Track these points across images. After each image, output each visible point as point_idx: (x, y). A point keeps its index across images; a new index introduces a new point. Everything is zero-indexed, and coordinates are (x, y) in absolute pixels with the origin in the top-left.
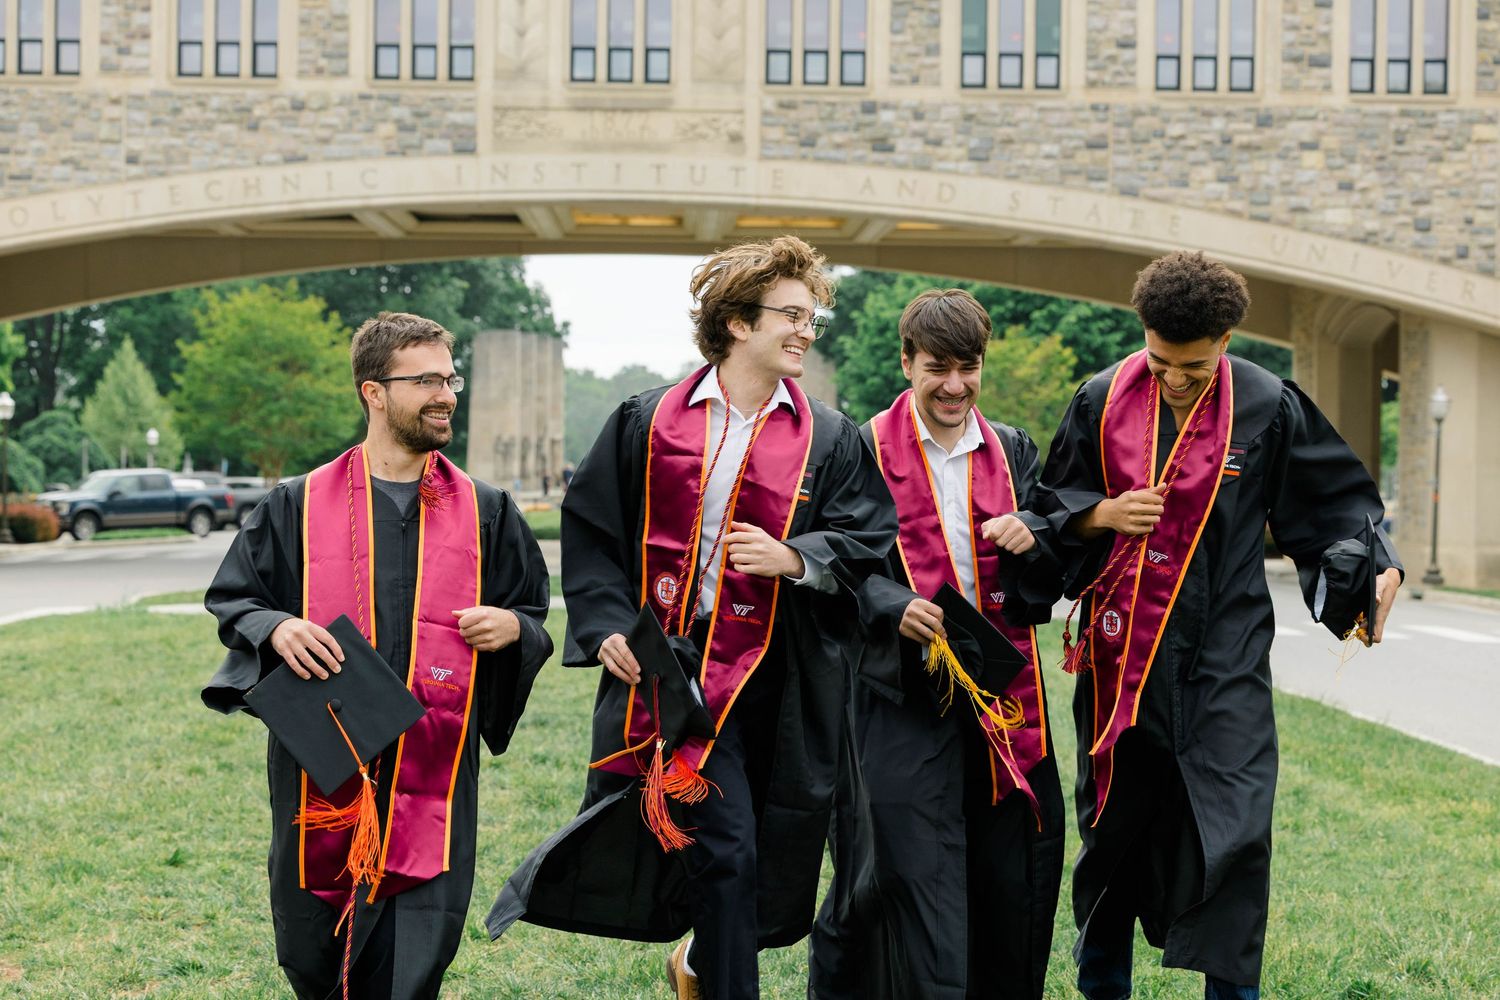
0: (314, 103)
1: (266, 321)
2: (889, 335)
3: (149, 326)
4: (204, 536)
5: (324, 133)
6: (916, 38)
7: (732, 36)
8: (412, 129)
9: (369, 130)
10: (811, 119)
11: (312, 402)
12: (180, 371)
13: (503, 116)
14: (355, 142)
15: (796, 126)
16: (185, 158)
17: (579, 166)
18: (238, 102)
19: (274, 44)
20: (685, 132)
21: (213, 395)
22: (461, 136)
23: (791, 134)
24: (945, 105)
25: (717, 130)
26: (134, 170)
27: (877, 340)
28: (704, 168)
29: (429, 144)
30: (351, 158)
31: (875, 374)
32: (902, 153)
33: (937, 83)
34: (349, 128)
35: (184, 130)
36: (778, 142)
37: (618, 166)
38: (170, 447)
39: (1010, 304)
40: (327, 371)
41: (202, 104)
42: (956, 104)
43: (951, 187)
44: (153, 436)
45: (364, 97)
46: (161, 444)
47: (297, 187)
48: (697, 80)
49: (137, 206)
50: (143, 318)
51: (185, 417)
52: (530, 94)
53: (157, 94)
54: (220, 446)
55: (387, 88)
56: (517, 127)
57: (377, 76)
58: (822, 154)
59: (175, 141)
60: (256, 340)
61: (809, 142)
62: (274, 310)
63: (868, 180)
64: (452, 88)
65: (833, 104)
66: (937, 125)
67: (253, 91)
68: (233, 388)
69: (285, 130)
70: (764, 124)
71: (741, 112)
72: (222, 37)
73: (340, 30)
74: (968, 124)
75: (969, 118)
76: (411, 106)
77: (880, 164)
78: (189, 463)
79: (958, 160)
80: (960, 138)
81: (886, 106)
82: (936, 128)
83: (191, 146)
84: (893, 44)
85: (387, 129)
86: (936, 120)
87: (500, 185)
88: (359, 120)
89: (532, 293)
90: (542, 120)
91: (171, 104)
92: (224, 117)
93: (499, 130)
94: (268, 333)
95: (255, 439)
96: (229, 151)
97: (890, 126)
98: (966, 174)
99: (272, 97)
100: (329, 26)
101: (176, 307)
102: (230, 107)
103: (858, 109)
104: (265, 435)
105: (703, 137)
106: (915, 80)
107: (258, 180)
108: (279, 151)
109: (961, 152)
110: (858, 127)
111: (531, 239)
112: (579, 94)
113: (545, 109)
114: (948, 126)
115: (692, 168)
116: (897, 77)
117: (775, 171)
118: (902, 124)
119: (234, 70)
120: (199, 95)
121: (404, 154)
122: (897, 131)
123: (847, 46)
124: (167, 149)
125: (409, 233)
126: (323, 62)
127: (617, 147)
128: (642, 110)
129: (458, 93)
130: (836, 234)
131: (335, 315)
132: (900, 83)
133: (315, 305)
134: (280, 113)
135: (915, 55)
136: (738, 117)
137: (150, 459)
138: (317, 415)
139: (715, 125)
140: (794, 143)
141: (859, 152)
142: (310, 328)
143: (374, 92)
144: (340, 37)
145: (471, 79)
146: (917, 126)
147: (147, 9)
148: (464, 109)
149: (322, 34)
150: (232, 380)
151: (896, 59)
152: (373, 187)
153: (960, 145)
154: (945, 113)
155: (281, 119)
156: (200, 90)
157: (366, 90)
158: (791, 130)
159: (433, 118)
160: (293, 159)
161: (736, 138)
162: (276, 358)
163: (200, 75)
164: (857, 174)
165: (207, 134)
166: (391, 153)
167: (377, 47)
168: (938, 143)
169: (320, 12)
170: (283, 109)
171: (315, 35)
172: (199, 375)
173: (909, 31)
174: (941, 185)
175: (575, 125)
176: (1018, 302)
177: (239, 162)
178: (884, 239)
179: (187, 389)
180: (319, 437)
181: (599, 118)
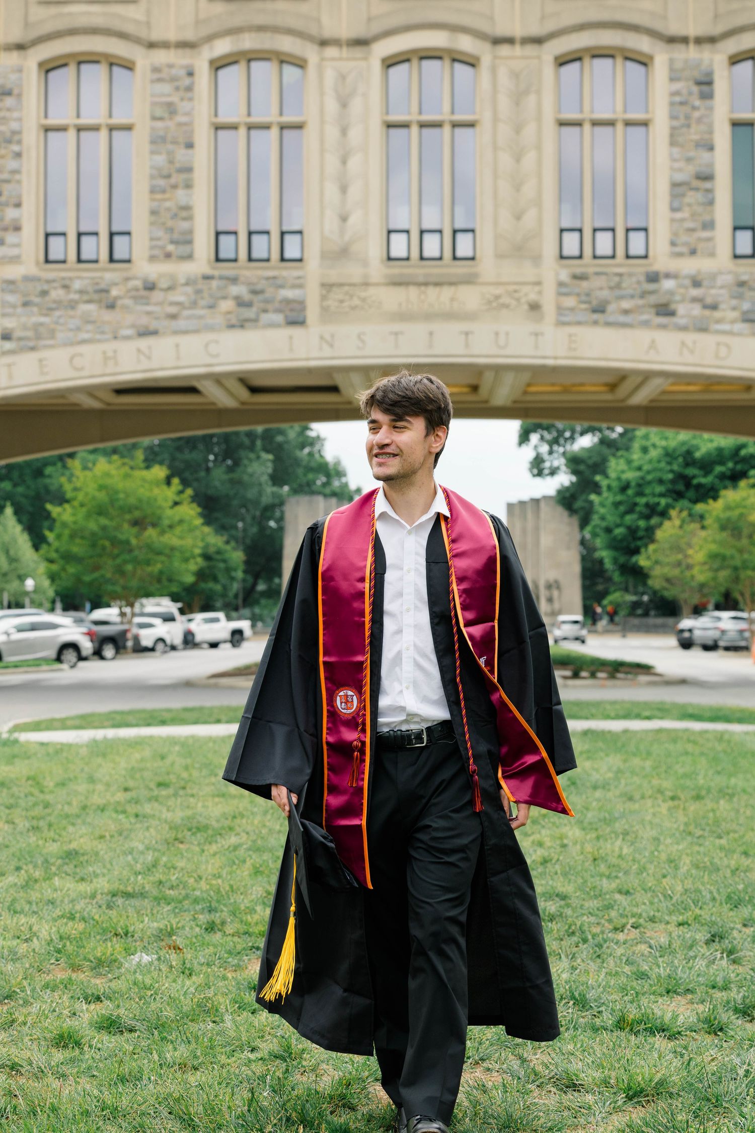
0: (163, 284)
1: (120, 486)
2: (630, 492)
3: (26, 496)
4: (73, 667)
5: (173, 310)
6: (693, 215)
7: (530, 216)
8: (249, 305)
9: (211, 307)
10: (601, 289)
11: (159, 553)
12: (51, 529)
13: (329, 291)
14: (201, 317)
15: (588, 295)
16: (52, 334)
17: (396, 334)
18: (97, 284)
19: (129, 233)
20: (489, 302)
21: (77, 549)
22: (292, 310)
23: (585, 302)
24: (721, 273)
25: (518, 300)
26: (8, 345)
27: (619, 498)
28: (507, 334)
29: (265, 318)
30: (196, 331)
31: (618, 526)
32: (682, 317)
33: (712, 254)
34: (194, 304)
35: (51, 309)
36: (572, 309)
37: (431, 334)
38: (44, 593)
39: (730, 465)
40: (171, 527)
41: (66, 287)
42: (730, 272)
43: (728, 346)
44: (30, 584)
45: (207, 278)
46: (36, 590)
47: (149, 358)
48: (500, 256)
49: (10, 376)
50: (20, 489)
51: (54, 567)
52: (353, 272)
53: (27, 279)
54: (84, 590)
55: (227, 270)
56: (342, 301)
57: (218, 259)
58: (611, 319)
59: (43, 319)
60: (112, 502)
61: (600, 309)
62: (127, 476)
63: (653, 342)
64: (286, 268)
65: (620, 275)
66: (713, 291)
67: (110, 275)
68: (93, 540)
69: (140, 308)
70: (560, 294)
71: (538, 283)
72: (83, 229)
73: (185, 219)
74: (741, 290)
75: (742, 284)
76: (249, 284)
77: (663, 327)
78: (59, 605)
79: (733, 322)
80: (734, 302)
81: (668, 276)
82: (711, 295)
83: (57, 323)
84: (673, 220)
85: (227, 305)
86: (712, 287)
87: (327, 352)
88: (202, 298)
89: (331, 466)
90: (363, 294)
91: (39, 287)
92: (85, 297)
93: (325, 303)
94: (122, 496)
95: (114, 584)
96: (90, 327)
97: (672, 293)
98: (740, 334)
99: (127, 279)
100: (175, 216)
101: (47, 481)
102: (90, 289)
103: (642, 278)
104: (122, 581)
105: (506, 306)
106: (693, 252)
107: (115, 352)
108: (133, 326)
109: (735, 314)
110: (643, 295)
111: (348, 407)
112: (396, 271)
113: (366, 284)
114: (723, 291)
115: (497, 334)
116: (677, 249)
117: (570, 336)
118: (682, 291)
119: (93, 257)
120: (63, 279)
121: (242, 326)
122: (677, 298)
123: (631, 225)
124: (36, 327)
125: (243, 403)
126: (171, 248)
127: (429, 317)
128: (451, 284)
129: (289, 273)
130: (609, 397)
131: (176, 481)
132: (680, 255)
133: (159, 472)
134: (134, 293)
135: (693, 230)
136: (537, 288)
137: (27, 601)
138: (163, 562)
139: (516, 295)
140: (586, 310)
141: (645, 317)
142: (156, 491)
143: (216, 273)
144: (185, 225)
145: (300, 260)
146: (695, 292)
147: (18, 205)
148: (294, 286)
149: (170, 223)
150: (93, 534)
151: (676, 234)
152: (217, 356)
153: (734, 309)
154: (720, 281)
155: (135, 298)
156: (64, 274)
157: (208, 271)
158: (584, 298)
159: (267, 295)
160: (146, 333)
161: (535, 307)
162: (128, 517)
163: (64, 262)
164: (644, 336)
165: (71, 313)
166: (231, 326)
167: (218, 234)
168: (714, 307)
169: (168, 204)
170: (137, 290)
171: (164, 224)
172: (67, 532)
173: (687, 209)
174: (718, 344)
175: (393, 298)
176: (736, 463)
177: (98, 337)
178: (652, 401)
179: (56, 544)
180: (165, 583)
181: (413, 291)
